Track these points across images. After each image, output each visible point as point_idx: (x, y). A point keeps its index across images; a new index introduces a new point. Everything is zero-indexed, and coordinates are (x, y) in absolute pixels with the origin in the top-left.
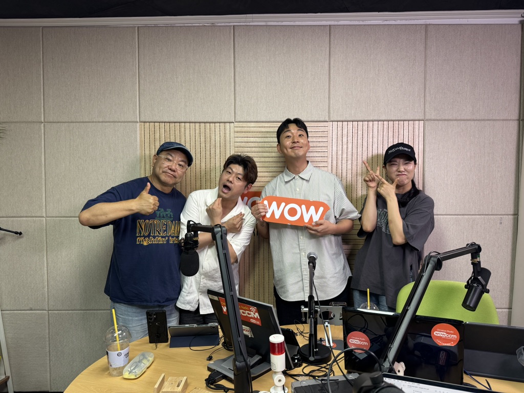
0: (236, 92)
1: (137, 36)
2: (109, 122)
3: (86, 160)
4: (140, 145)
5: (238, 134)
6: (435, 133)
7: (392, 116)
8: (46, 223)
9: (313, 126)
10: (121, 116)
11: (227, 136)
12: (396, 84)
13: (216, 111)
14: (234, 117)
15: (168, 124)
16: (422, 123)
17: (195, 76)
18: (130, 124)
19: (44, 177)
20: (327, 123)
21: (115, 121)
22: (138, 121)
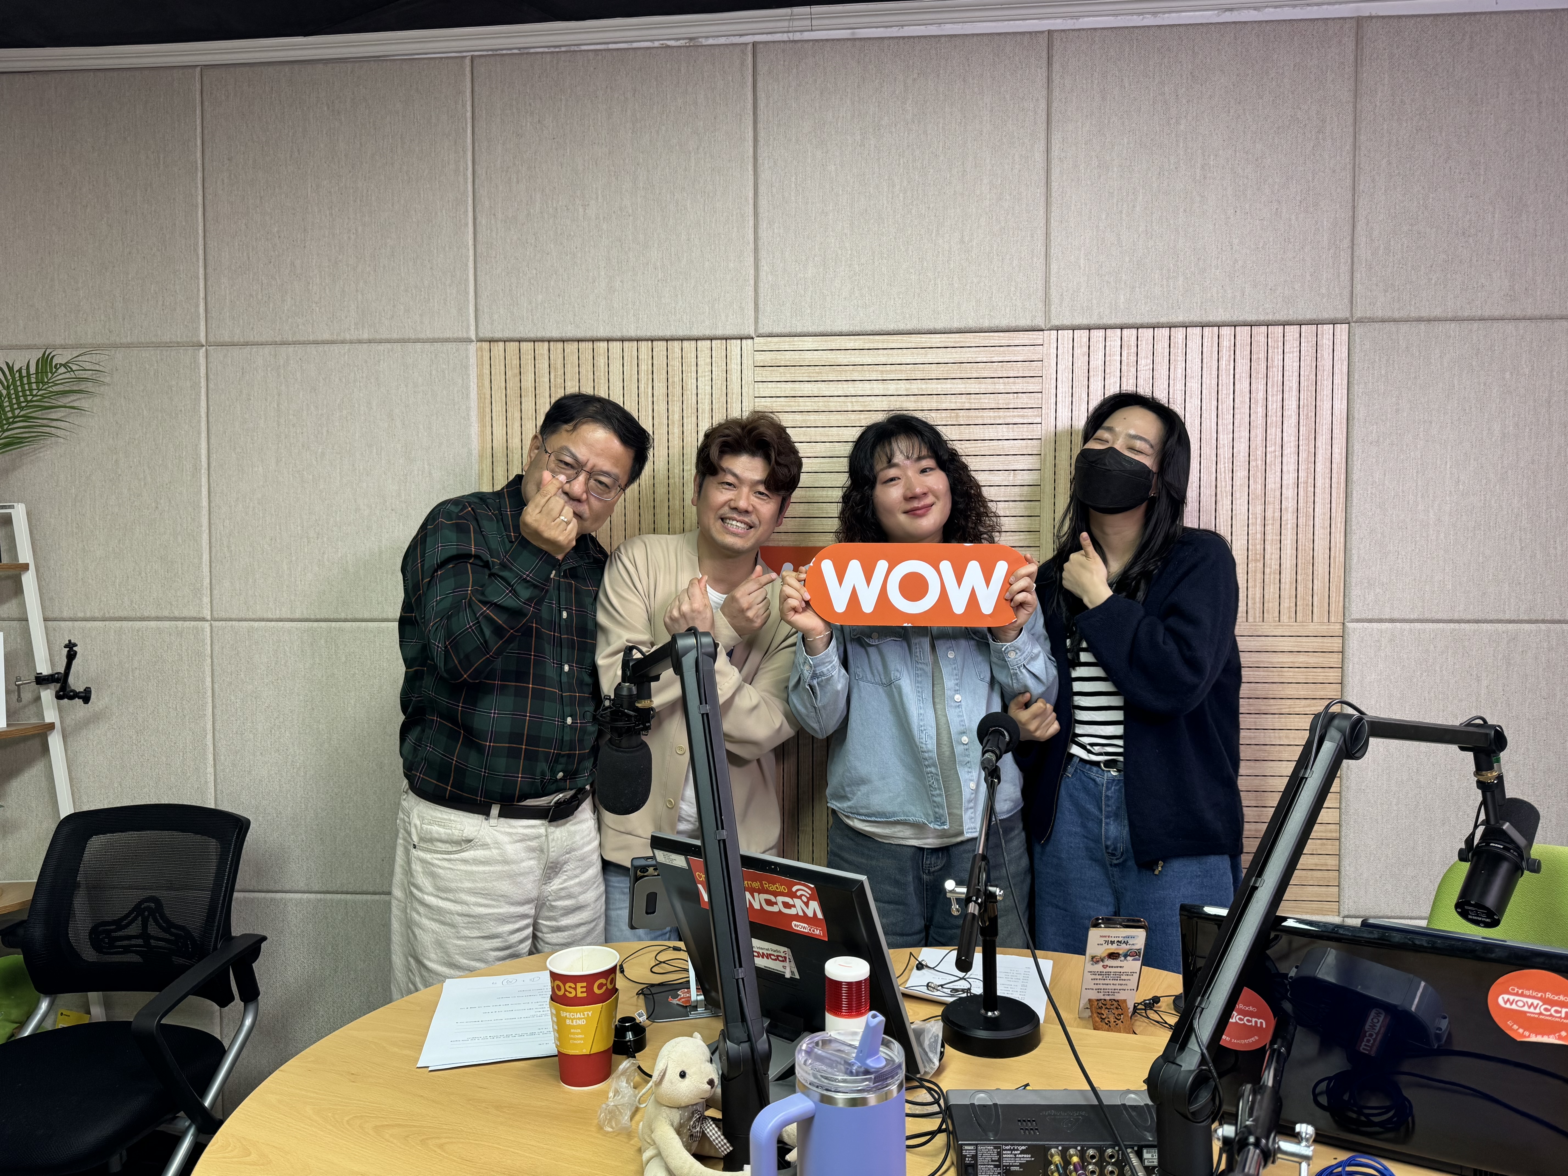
0: (760, 244)
1: (469, 85)
2: (388, 341)
3: (323, 454)
4: (479, 407)
5: (764, 373)
6: (1387, 361)
7: (1247, 308)
8: (211, 637)
9: (996, 343)
10: (422, 322)
11: (731, 380)
12: (1260, 210)
13: (700, 305)
14: (752, 320)
15: (560, 345)
16: (1342, 330)
17: (639, 200)
18: (449, 346)
19: (205, 503)
20: (1041, 333)
21: (407, 337)
22: (473, 337)
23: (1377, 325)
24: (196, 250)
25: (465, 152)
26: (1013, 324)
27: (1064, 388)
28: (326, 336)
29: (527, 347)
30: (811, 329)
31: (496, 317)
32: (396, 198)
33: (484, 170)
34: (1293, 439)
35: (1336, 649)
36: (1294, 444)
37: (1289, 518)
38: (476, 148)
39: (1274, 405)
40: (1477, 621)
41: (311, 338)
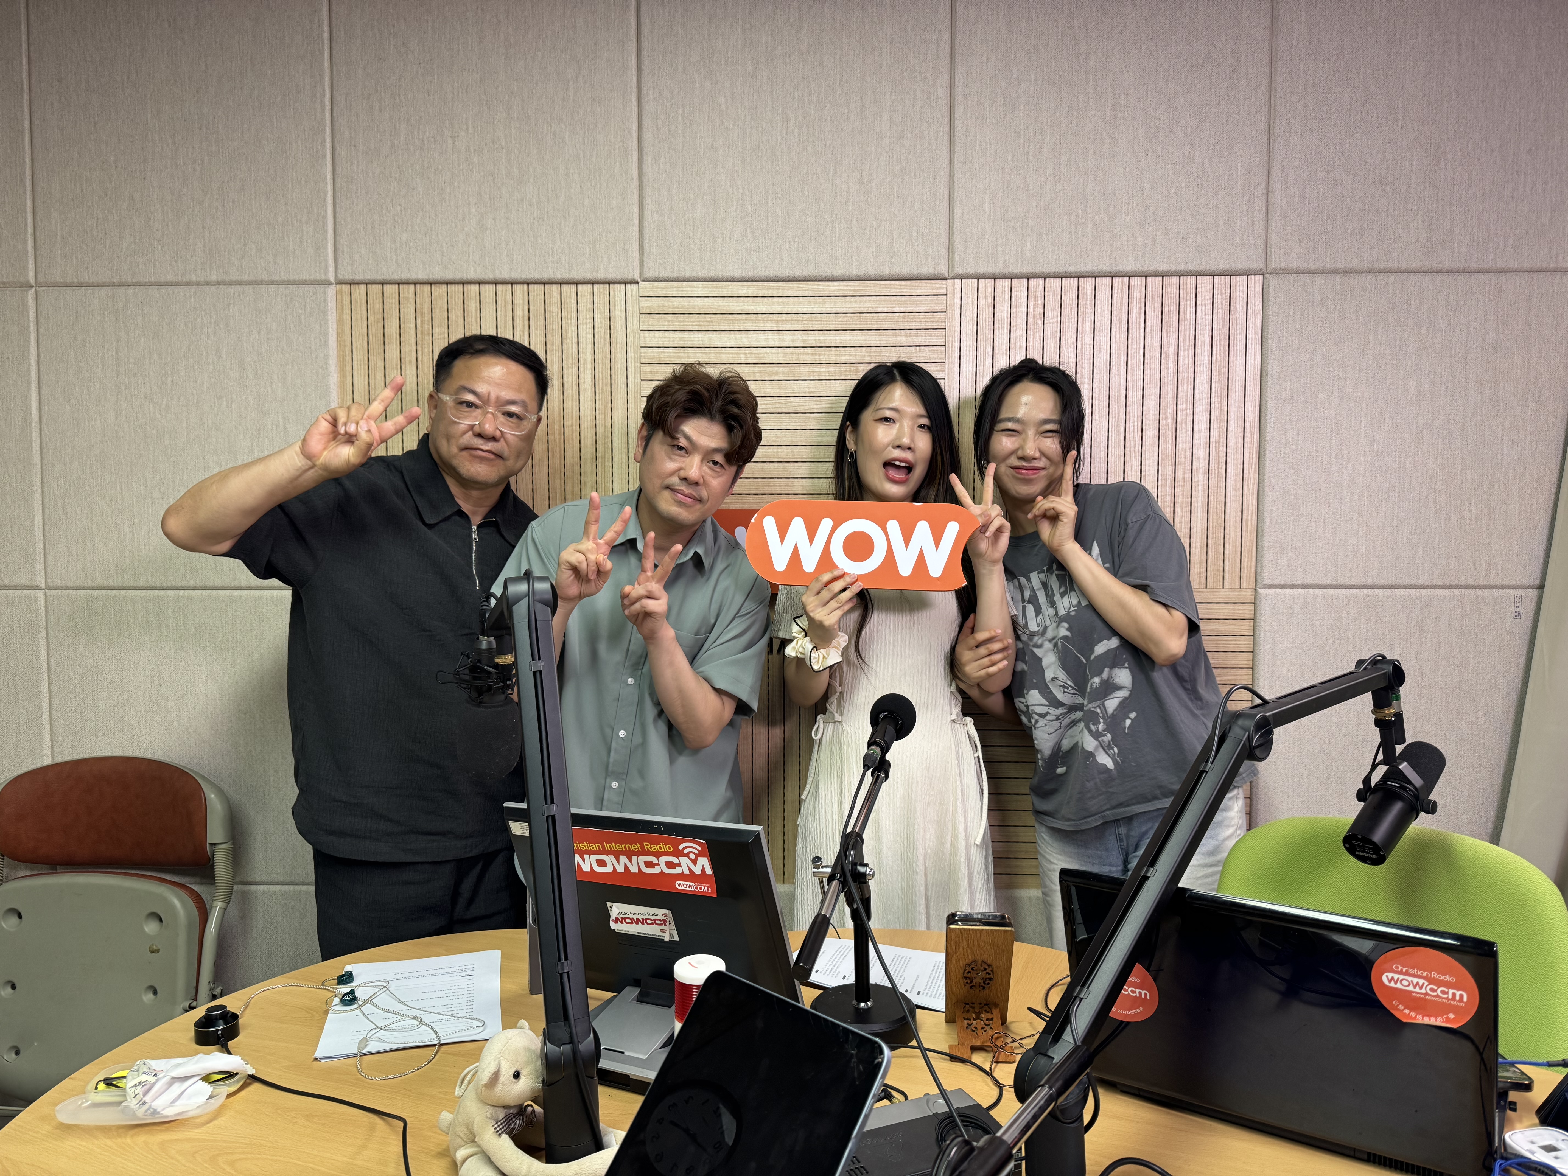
0: (645, 180)
2: (239, 283)
3: (168, 406)
4: (339, 356)
5: (651, 321)
6: (1302, 314)
7: (1158, 258)
8: (46, 607)
9: (898, 291)
10: (275, 263)
11: (615, 327)
12: (1172, 153)
13: (580, 245)
14: (636, 263)
15: (427, 288)
16: (1256, 281)
17: (513, 131)
18: (306, 288)
19: (37, 459)
20: (944, 282)
21: (259, 279)
22: (332, 280)
23: (1292, 277)
24: (22, 181)
25: (322, 76)
26: (915, 272)
27: (968, 342)
28: (170, 277)
29: (390, 289)
30: (701, 274)
31: (357, 257)
32: (245, 126)
33: (344, 96)
34: (1205, 396)
35: (1247, 616)
36: (1206, 401)
37: (1200, 478)
38: (335, 73)
39: (1186, 361)
40: (1391, 587)
41: (153, 279)
